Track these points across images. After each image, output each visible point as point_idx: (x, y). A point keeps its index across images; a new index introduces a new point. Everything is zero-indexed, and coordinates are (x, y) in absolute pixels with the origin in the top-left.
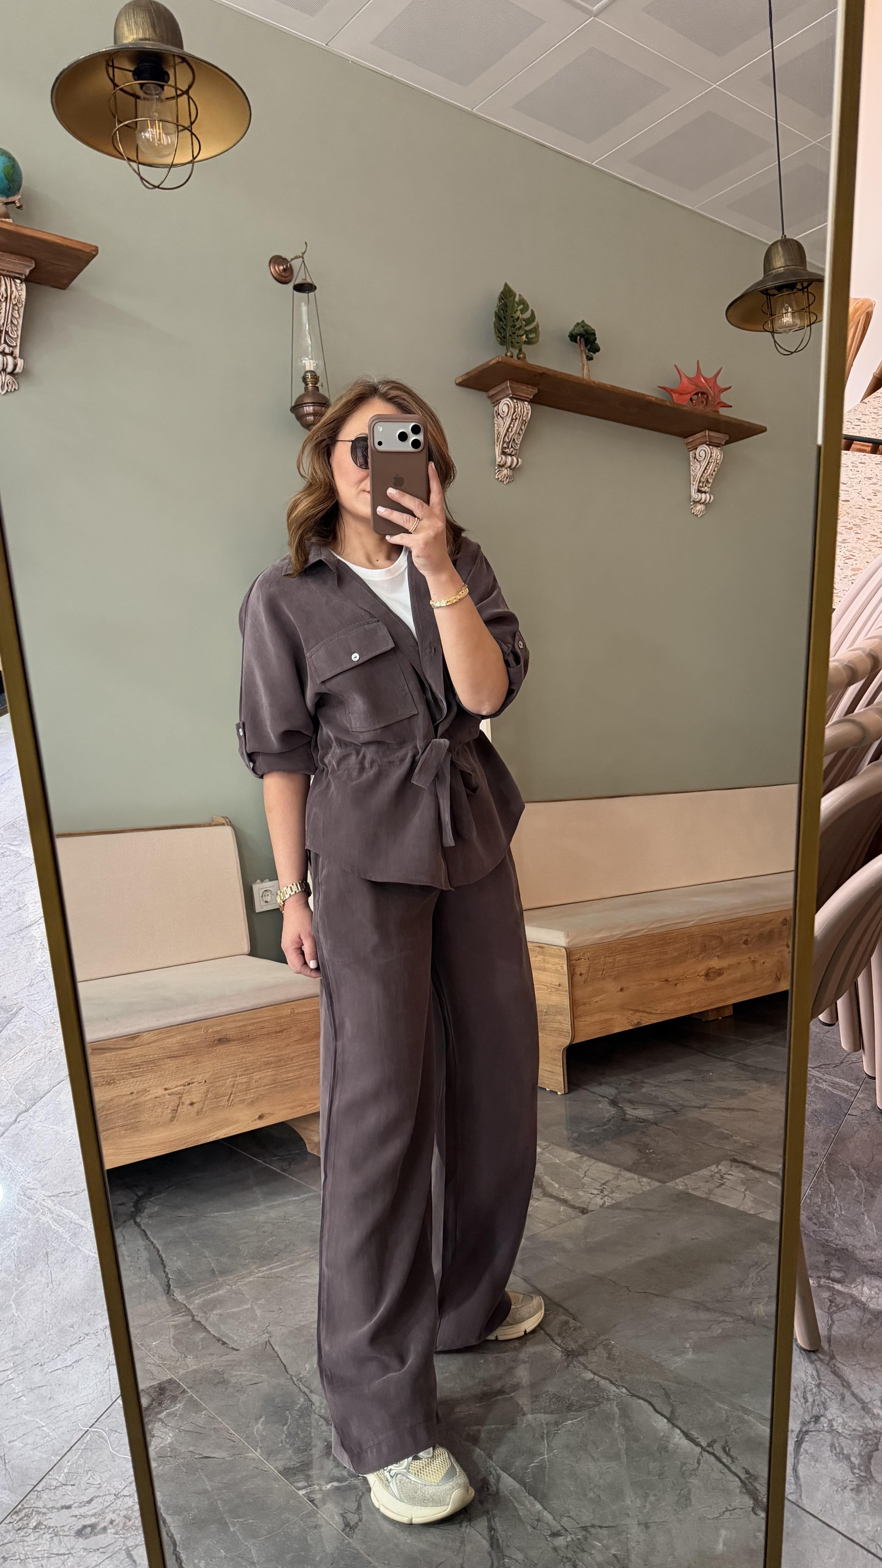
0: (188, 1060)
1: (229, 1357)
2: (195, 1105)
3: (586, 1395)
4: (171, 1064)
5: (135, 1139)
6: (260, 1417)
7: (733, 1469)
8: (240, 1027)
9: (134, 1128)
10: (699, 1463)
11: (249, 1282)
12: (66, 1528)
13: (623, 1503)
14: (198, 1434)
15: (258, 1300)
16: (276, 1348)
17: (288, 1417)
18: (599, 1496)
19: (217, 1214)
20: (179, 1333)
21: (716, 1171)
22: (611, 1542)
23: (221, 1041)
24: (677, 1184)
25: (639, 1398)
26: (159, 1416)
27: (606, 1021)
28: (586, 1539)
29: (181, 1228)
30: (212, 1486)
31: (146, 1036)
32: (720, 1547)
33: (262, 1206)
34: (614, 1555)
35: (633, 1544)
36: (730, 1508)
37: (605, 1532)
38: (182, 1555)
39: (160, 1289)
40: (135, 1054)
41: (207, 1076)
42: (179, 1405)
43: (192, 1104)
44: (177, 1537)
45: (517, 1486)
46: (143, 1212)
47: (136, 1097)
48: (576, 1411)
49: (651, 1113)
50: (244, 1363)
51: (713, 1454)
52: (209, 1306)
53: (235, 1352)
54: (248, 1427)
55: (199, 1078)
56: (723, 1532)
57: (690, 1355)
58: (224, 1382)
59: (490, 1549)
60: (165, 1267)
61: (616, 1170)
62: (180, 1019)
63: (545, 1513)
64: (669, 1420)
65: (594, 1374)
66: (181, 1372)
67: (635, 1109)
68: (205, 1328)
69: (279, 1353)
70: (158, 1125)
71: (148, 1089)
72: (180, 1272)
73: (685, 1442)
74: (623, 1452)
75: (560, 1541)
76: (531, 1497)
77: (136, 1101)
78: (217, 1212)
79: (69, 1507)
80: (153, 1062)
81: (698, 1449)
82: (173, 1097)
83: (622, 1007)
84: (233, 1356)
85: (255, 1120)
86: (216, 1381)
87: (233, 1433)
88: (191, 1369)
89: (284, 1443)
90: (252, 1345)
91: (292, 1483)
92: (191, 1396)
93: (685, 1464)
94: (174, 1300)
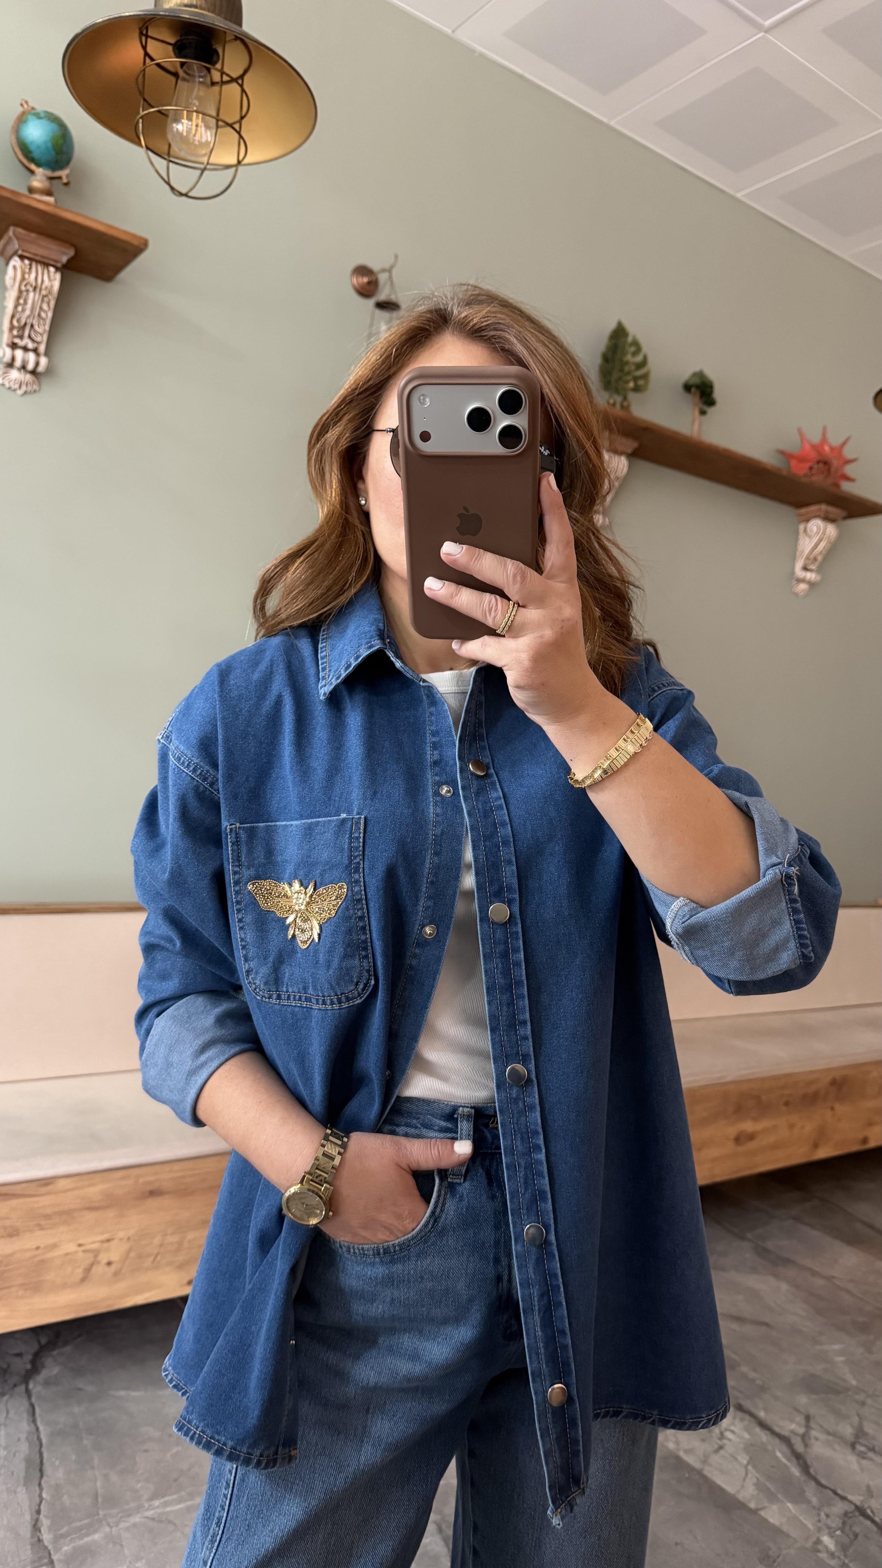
0: (111, 1213)
2: (113, 1265)
5: (32, 1301)
8: (175, 1178)
9: (35, 1287)
11: (133, 1524)
15: (138, 1559)
19: (121, 1393)
23: (153, 1193)
29: (76, 1409)
40: (48, 1203)
41: (131, 1232)
43: (109, 1264)
46: (39, 1374)
47: (42, 1252)
55: (121, 1235)
60: (42, 1478)
70: (64, 1286)
71: (57, 1244)
72: (58, 1489)
77: (41, 1258)
80: (68, 1213)
82: (88, 1255)
85: (183, 1285)
94: (39, 1540)
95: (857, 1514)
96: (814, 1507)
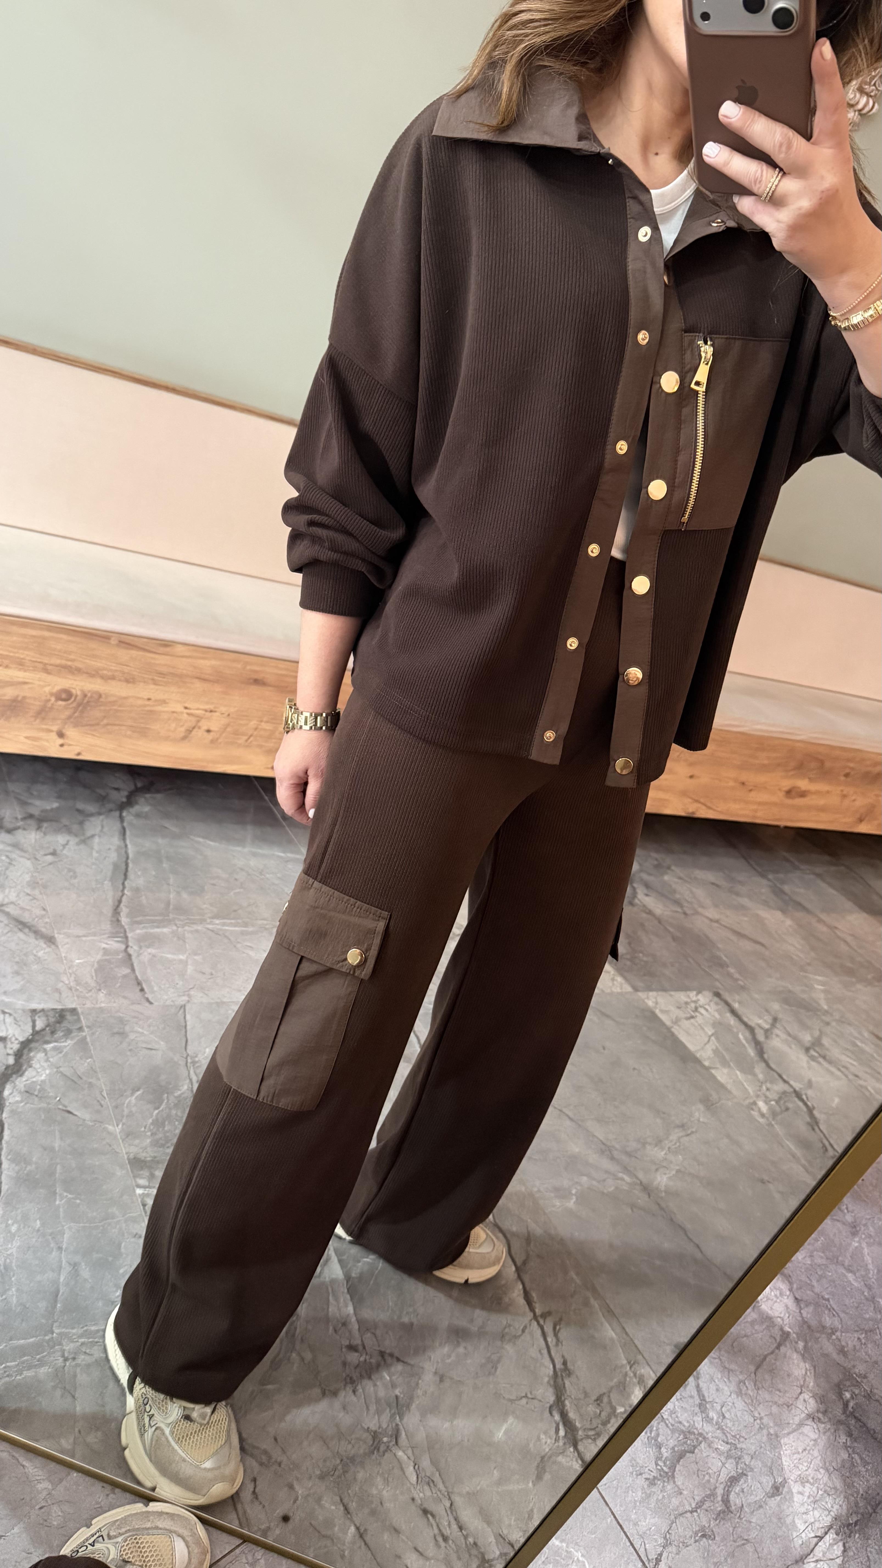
0: (218, 688)
1: (140, 1008)
2: (212, 734)
4: (198, 685)
5: (141, 743)
6: (138, 1090)
7: (554, 1353)
9: (142, 732)
10: (523, 1331)
11: (197, 931)
14: (74, 1083)
15: (196, 954)
16: (188, 1017)
18: (413, 1325)
19: (201, 840)
20: (106, 960)
21: (694, 999)
22: (400, 1381)
23: (256, 682)
24: (648, 998)
26: (46, 1047)
27: (661, 800)
28: (379, 1365)
29: (160, 841)
30: (60, 1146)
31: (179, 649)
32: (500, 1435)
33: (246, 850)
34: (397, 1397)
35: (420, 1393)
36: (529, 1395)
37: (399, 1366)
39: (110, 903)
40: (164, 662)
41: (232, 710)
42: (69, 1042)
43: (208, 731)
45: (342, 1276)
46: (133, 807)
47: (152, 704)
50: (150, 1021)
51: (542, 1328)
52: (147, 940)
53: (147, 1004)
54: (122, 1096)
55: (223, 709)
56: (510, 1420)
57: (572, 1205)
58: (123, 1034)
60: (126, 879)
63: (355, 1318)
64: (518, 1269)
66: (89, 1005)
68: (133, 965)
69: (188, 1023)
70: (167, 738)
71: (167, 701)
72: (137, 890)
73: (522, 1301)
75: (353, 1358)
76: (348, 1297)
77: (151, 708)
78: (202, 837)
80: (181, 676)
81: (530, 1315)
82: (190, 718)
83: (684, 793)
84: (144, 1008)
86: (115, 1030)
87: (105, 1095)
88: (98, 1006)
89: (147, 1128)
90: (169, 1003)
91: (135, 1177)
92: (86, 1036)
93: (510, 1326)
94: (118, 921)
95: (794, 1095)
96: (759, 1081)
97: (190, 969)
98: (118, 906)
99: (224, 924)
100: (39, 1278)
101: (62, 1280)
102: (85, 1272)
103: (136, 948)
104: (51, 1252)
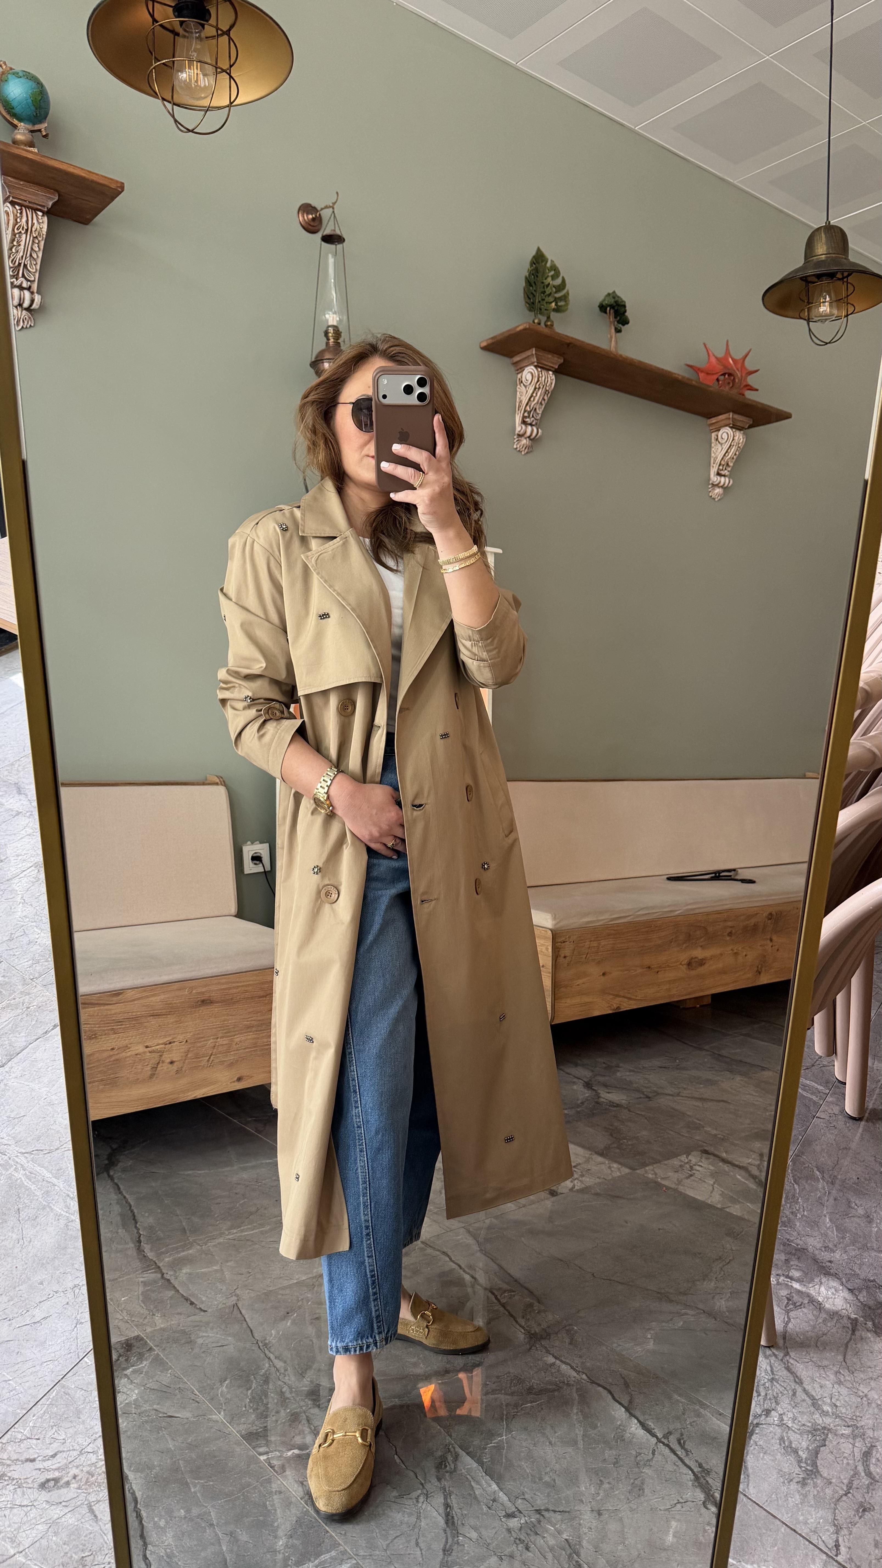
0: (171, 1019)
1: (197, 1318)
2: (175, 1064)
3: (547, 1379)
4: (154, 1021)
5: (113, 1094)
6: (225, 1380)
7: (687, 1461)
8: (224, 989)
9: (113, 1083)
10: (653, 1454)
11: (219, 1244)
12: (30, 1481)
13: (577, 1489)
14: (164, 1393)
15: (227, 1262)
16: (243, 1312)
17: (252, 1382)
18: (554, 1480)
19: (190, 1172)
20: (148, 1290)
21: (686, 1161)
22: (564, 1526)
23: (205, 1002)
24: (646, 1172)
25: (599, 1385)
26: (125, 1372)
27: (586, 1004)
28: (539, 1522)
29: (153, 1184)
30: (174, 1445)
31: (130, 994)
32: (670, 1538)
33: (235, 1168)
34: (566, 1540)
35: (586, 1530)
36: (681, 1500)
37: (558, 1516)
38: (142, 1512)
39: (131, 1245)
40: (118, 1011)
41: (189, 1035)
42: (145, 1363)
43: (172, 1063)
44: (139, 1494)
45: (475, 1465)
46: (117, 1165)
47: (116, 1053)
48: (535, 1394)
49: (625, 1098)
50: (211, 1325)
51: (668, 1446)
52: (179, 1264)
53: (202, 1313)
54: (213, 1389)
55: (181, 1037)
56: (674, 1524)
57: (651, 1345)
58: (190, 1342)
59: (445, 1526)
60: (136, 1223)
61: (587, 1153)
62: (165, 978)
63: (501, 1494)
64: (627, 1409)
65: (556, 1358)
66: (149, 1330)
67: (609, 1093)
68: (174, 1287)
69: (246, 1317)
70: (137, 1082)
71: (129, 1046)
72: (151, 1228)
73: (641, 1432)
74: (580, 1438)
75: (514, 1523)
76: (488, 1478)
77: (117, 1057)
78: (191, 1170)
79: (33, 1460)
80: (136, 1018)
81: (654, 1440)
82: (153, 1055)
83: (604, 992)
84: (199, 1317)
85: (234, 1082)
86: (183, 1342)
87: (198, 1394)
88: (158, 1328)
89: (247, 1407)
90: (220, 1307)
91: (253, 1448)
92: (158, 1354)
93: (640, 1454)
94: (145, 1256)
97: (227, 1275)
98: (139, 1246)
99: (242, 1231)
100: (203, 1554)
101: (224, 1549)
102: (243, 1537)
103: (171, 1273)
104: (205, 1532)
